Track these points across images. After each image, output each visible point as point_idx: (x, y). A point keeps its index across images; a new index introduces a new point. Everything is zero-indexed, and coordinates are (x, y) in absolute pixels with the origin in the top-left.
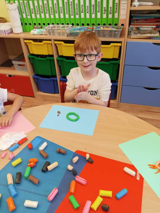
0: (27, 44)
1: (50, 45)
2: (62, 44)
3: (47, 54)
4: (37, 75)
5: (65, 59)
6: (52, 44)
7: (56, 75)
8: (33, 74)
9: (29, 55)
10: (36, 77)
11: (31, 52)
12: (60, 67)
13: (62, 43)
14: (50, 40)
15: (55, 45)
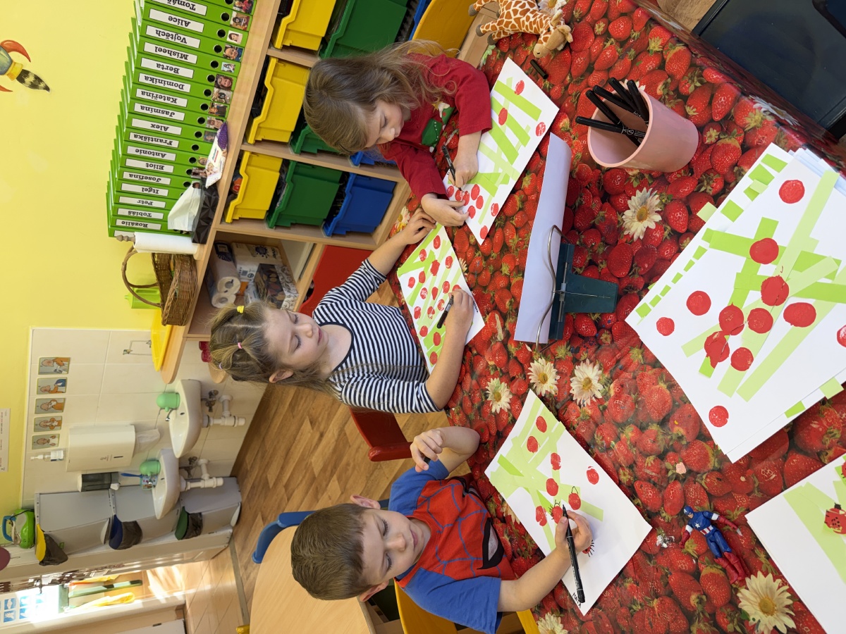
0: (238, 218)
1: (255, 157)
2: (259, 124)
3: (278, 174)
4: (328, 221)
5: (303, 131)
6: (253, 153)
7: (341, 173)
8: (322, 232)
9: (269, 224)
10: (330, 229)
11: (262, 216)
12: (321, 152)
13: (256, 121)
14: (241, 153)
15: (257, 142)
